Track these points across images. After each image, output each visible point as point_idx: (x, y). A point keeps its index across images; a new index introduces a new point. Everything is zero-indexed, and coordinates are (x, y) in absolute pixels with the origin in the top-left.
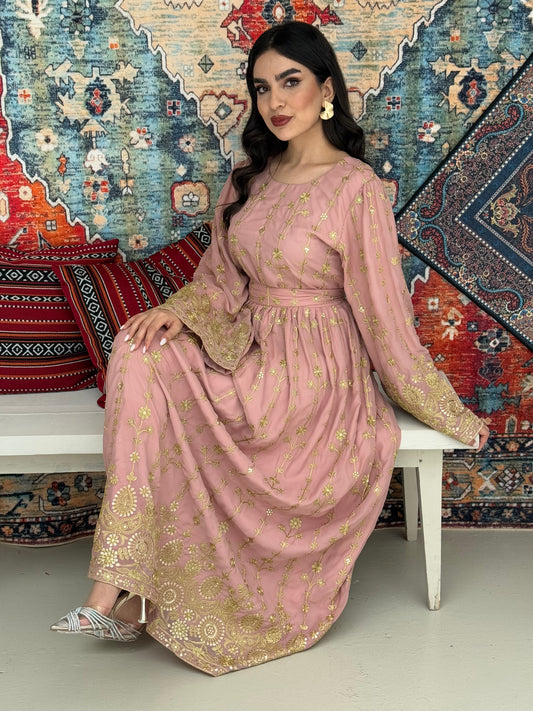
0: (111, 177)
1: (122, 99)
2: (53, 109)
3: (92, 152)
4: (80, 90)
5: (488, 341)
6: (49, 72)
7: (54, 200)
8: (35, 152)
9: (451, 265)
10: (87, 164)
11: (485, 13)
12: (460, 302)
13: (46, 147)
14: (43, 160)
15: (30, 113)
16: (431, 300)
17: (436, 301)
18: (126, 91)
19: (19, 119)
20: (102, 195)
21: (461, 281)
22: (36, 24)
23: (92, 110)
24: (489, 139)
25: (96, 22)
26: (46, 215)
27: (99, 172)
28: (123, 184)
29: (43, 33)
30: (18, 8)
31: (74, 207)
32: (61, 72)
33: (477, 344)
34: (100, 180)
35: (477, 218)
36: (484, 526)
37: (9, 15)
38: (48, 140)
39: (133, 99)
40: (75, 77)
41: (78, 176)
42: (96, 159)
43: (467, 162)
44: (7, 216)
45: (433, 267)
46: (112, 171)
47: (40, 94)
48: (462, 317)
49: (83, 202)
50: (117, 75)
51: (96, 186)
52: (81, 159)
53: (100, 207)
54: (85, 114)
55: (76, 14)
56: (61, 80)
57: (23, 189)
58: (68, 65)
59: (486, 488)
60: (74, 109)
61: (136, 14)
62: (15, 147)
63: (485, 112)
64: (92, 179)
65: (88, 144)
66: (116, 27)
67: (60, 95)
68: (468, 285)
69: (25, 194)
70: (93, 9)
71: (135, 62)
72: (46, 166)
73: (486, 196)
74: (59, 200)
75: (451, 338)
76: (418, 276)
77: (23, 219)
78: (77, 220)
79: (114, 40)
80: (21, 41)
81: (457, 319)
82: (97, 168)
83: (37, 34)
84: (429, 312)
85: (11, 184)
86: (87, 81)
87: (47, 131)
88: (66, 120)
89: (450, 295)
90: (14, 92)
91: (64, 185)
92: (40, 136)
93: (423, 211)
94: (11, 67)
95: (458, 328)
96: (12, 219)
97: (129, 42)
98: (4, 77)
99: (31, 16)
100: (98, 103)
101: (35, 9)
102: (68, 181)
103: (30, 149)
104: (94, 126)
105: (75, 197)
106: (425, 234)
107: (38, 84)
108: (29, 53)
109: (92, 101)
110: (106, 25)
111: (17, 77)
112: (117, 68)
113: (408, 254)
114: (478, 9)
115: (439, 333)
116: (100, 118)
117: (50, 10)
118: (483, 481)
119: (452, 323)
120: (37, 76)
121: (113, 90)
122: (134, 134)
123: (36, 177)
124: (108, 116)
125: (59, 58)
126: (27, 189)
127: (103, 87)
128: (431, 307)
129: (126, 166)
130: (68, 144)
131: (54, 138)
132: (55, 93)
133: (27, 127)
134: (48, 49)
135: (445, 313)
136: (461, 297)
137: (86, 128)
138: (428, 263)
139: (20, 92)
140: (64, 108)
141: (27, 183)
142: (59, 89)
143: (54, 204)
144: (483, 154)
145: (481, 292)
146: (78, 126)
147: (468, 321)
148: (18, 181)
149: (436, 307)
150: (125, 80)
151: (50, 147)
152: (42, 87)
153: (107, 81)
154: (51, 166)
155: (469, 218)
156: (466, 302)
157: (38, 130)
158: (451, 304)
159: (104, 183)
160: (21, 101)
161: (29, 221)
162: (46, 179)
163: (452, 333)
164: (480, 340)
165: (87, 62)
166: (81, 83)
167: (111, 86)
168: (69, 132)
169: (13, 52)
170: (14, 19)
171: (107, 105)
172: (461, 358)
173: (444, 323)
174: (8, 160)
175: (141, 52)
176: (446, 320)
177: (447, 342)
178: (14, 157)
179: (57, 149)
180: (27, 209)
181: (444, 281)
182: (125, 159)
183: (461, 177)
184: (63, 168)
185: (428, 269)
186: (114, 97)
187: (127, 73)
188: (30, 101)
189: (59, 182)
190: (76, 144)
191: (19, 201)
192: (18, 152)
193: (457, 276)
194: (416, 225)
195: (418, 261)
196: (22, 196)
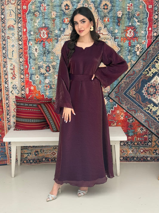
0: (50, 85)
1: (53, 69)
2: (39, 71)
3: (46, 80)
4: (44, 67)
5: (130, 120)
6: (38, 63)
7: (38, 89)
8: (35, 79)
9: (122, 103)
10: (45, 82)
11: (127, 52)
12: (124, 111)
13: (37, 79)
14: (36, 81)
15: (34, 72)
16: (117, 111)
17: (119, 111)
18: (54, 67)
19: (32, 73)
20: (48, 88)
21: (124, 107)
22: (36, 54)
23: (47, 71)
24: (129, 78)
25: (48, 53)
26: (36, 93)
27: (48, 84)
28: (52, 86)
29: (37, 56)
30: (33, 51)
31: (42, 91)
32: (41, 63)
33: (128, 121)
34: (48, 85)
35: (127, 94)
36: (130, 162)
37: (31, 52)
38: (37, 77)
39: (55, 69)
40: (44, 64)
41: (43, 85)
42: (47, 81)
43: (125, 82)
44: (28, 93)
45: (118, 104)
46: (50, 83)
47: (36, 68)
48: (124, 115)
49: (44, 90)
50: (52, 64)
51: (47, 86)
52: (44, 81)
53: (48, 91)
54: (45, 72)
55: (44, 52)
56: (41, 65)
57: (32, 87)
58: (42, 62)
59: (130, 153)
60: (43, 71)
61: (57, 52)
62: (31, 78)
63: (128, 72)
64: (46, 85)
65: (46, 78)
66: (52, 55)
67: (40, 68)
68: (125, 108)
69: (32, 88)
70: (48, 51)
71: (56, 61)
72: (37, 82)
73: (129, 89)
74: (39, 90)
75: (122, 119)
76: (115, 106)
77: (31, 93)
78: (43, 93)
79: (52, 57)
80: (33, 57)
81: (123, 115)
82: (47, 83)
83: (36, 56)
84: (117, 114)
85: (29, 86)
86: (46, 65)
87: (37, 75)
88: (41, 73)
89: (122, 110)
90: (31, 67)
91: (40, 86)
92: (36, 76)
93: (116, 92)
94: (31, 62)
95: (124, 117)
96: (29, 93)
97: (55, 58)
98: (29, 64)
99: (35, 52)
100: (48, 70)
101: (36, 51)
102: (41, 86)
103: (34, 79)
104: (47, 74)
105: (43, 89)
106: (116, 97)
107: (36, 66)
108: (34, 60)
109: (47, 69)
110: (50, 54)
111: (32, 64)
112: (52, 63)
113: (113, 101)
114: (126, 52)
115: (119, 118)
116: (48, 73)
117: (39, 51)
118: (130, 151)
119: (122, 116)
120: (36, 64)
121: (51, 67)
122: (55, 76)
123: (35, 85)
124: (50, 72)
125: (41, 61)
126: (33, 87)
127: (49, 66)
128: (117, 113)
129: (53, 82)
130: (42, 78)
131: (39, 77)
132: (39, 68)
133: (33, 74)
134: (38, 59)
135: (121, 114)
136: (124, 110)
137: (45, 75)
138: (117, 103)
139: (32, 67)
140: (41, 71)
141: (33, 86)
142: (40, 67)
143: (38, 90)
144: (128, 81)
145: (128, 109)
146: (44, 74)
147: (126, 116)
148: (31, 85)
149: (119, 112)
150: (54, 65)
151: (38, 78)
152: (37, 66)
153: (50, 65)
154: (38, 82)
155: (125, 94)
156: (125, 111)
157: (36, 75)
158: (122, 112)
159: (48, 86)
160: (32, 69)
161: (33, 94)
162: (37, 85)
163: (122, 118)
164: (128, 120)
165: (46, 61)
166: (45, 65)
167: (51, 66)
168: (42, 75)
169: (31, 60)
170: (32, 53)
171: (50, 70)
172: (124, 124)
173: (120, 116)
174: (29, 81)
175: (57, 59)
176: (121, 115)
177: (121, 120)
178: (30, 81)
179: (39, 79)
180: (32, 91)
181: (120, 107)
182: (53, 81)
183: (123, 85)
184: (40, 83)
185: (117, 104)
186: (51, 68)
187: (54, 64)
188: (34, 69)
189: (39, 86)
190: (43, 78)
191: (31, 90)
192: (31, 80)
193: (123, 106)
194: (114, 95)
195: (115, 103)
196: (32, 89)
